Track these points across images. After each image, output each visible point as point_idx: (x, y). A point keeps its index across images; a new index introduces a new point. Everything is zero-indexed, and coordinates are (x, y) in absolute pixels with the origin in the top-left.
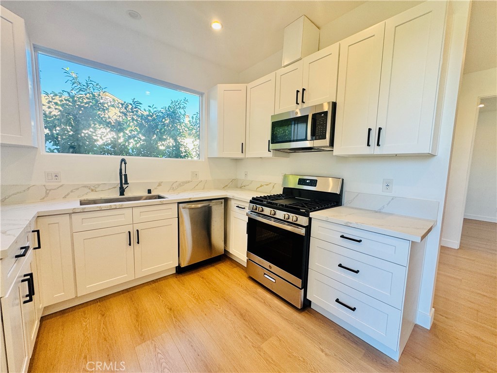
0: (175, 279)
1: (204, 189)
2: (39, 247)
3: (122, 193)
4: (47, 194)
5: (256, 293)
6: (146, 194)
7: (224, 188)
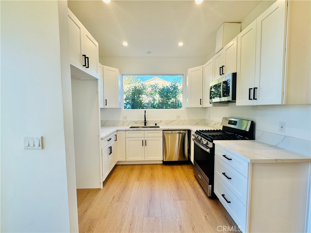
0: (161, 166)
1: (183, 124)
2: (116, 140)
3: (145, 125)
4: (123, 124)
5: (193, 183)
6: (154, 125)
7: (196, 124)
